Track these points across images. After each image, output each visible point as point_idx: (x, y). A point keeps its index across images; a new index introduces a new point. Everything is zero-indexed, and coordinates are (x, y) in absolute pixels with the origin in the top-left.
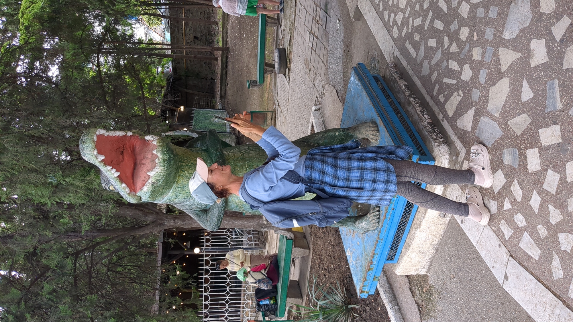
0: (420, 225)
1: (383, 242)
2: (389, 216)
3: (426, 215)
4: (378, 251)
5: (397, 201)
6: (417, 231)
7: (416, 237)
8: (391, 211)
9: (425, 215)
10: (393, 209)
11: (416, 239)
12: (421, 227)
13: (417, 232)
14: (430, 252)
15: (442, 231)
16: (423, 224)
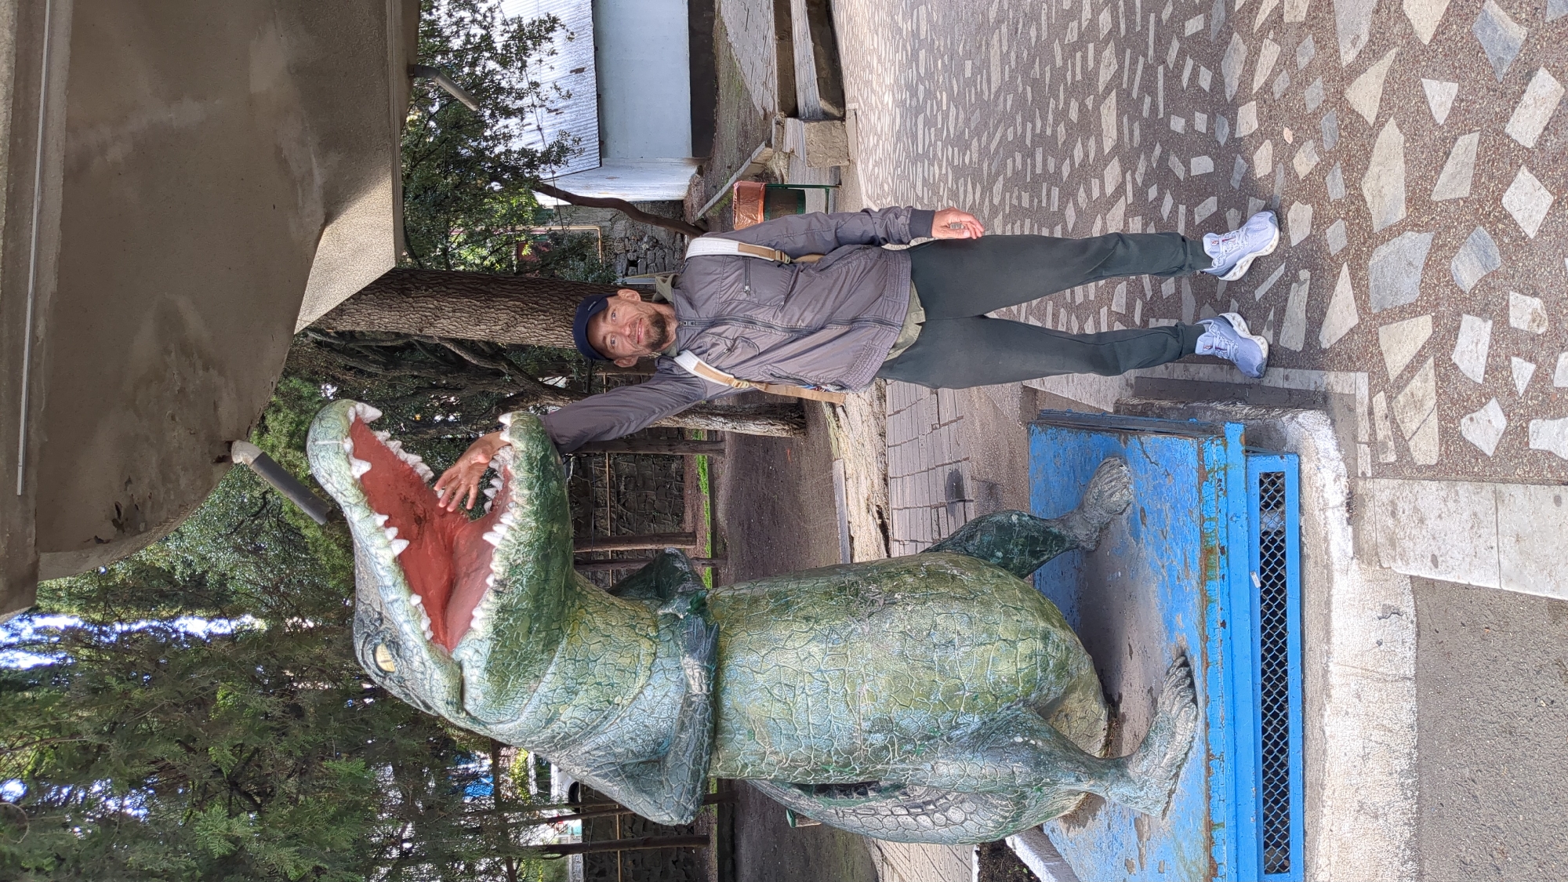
0: (1326, 689)
1: (1228, 766)
2: (1216, 656)
3: (1333, 640)
4: (1222, 814)
5: (1226, 591)
6: (1326, 714)
7: (1331, 742)
8: (1219, 633)
9: (1328, 641)
10: (1223, 624)
11: (1332, 747)
12: (1333, 692)
13: (1326, 719)
14: (1398, 807)
15: (1405, 711)
16: (1334, 679)
